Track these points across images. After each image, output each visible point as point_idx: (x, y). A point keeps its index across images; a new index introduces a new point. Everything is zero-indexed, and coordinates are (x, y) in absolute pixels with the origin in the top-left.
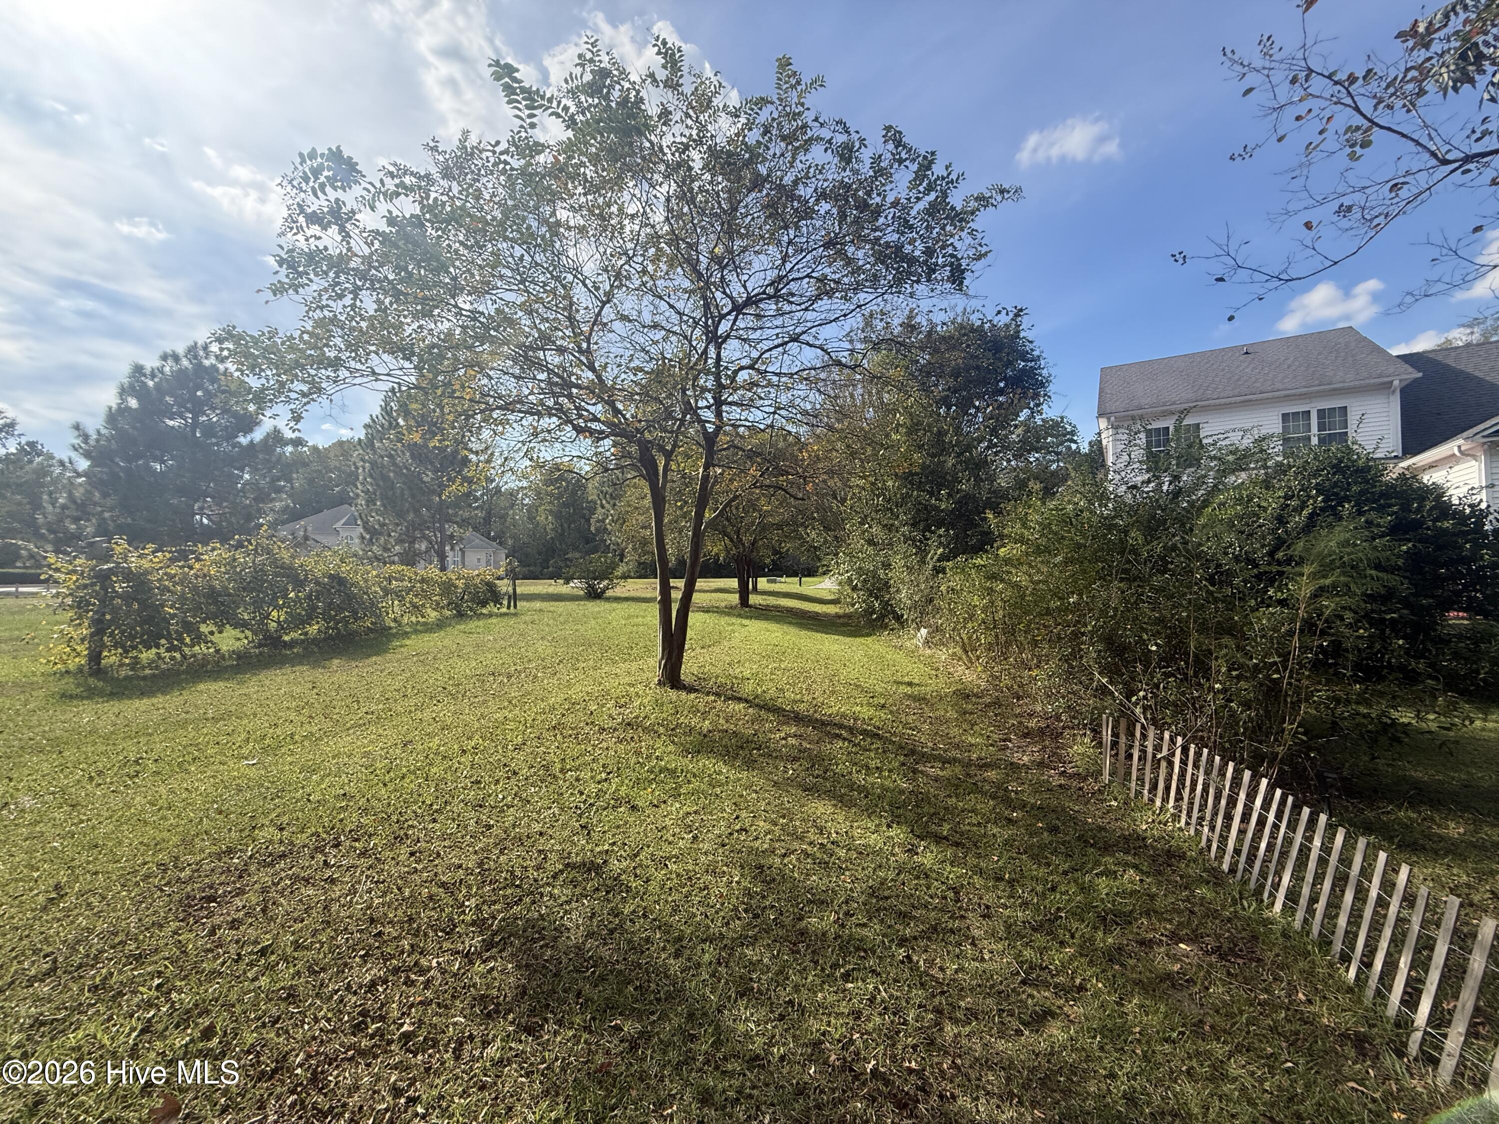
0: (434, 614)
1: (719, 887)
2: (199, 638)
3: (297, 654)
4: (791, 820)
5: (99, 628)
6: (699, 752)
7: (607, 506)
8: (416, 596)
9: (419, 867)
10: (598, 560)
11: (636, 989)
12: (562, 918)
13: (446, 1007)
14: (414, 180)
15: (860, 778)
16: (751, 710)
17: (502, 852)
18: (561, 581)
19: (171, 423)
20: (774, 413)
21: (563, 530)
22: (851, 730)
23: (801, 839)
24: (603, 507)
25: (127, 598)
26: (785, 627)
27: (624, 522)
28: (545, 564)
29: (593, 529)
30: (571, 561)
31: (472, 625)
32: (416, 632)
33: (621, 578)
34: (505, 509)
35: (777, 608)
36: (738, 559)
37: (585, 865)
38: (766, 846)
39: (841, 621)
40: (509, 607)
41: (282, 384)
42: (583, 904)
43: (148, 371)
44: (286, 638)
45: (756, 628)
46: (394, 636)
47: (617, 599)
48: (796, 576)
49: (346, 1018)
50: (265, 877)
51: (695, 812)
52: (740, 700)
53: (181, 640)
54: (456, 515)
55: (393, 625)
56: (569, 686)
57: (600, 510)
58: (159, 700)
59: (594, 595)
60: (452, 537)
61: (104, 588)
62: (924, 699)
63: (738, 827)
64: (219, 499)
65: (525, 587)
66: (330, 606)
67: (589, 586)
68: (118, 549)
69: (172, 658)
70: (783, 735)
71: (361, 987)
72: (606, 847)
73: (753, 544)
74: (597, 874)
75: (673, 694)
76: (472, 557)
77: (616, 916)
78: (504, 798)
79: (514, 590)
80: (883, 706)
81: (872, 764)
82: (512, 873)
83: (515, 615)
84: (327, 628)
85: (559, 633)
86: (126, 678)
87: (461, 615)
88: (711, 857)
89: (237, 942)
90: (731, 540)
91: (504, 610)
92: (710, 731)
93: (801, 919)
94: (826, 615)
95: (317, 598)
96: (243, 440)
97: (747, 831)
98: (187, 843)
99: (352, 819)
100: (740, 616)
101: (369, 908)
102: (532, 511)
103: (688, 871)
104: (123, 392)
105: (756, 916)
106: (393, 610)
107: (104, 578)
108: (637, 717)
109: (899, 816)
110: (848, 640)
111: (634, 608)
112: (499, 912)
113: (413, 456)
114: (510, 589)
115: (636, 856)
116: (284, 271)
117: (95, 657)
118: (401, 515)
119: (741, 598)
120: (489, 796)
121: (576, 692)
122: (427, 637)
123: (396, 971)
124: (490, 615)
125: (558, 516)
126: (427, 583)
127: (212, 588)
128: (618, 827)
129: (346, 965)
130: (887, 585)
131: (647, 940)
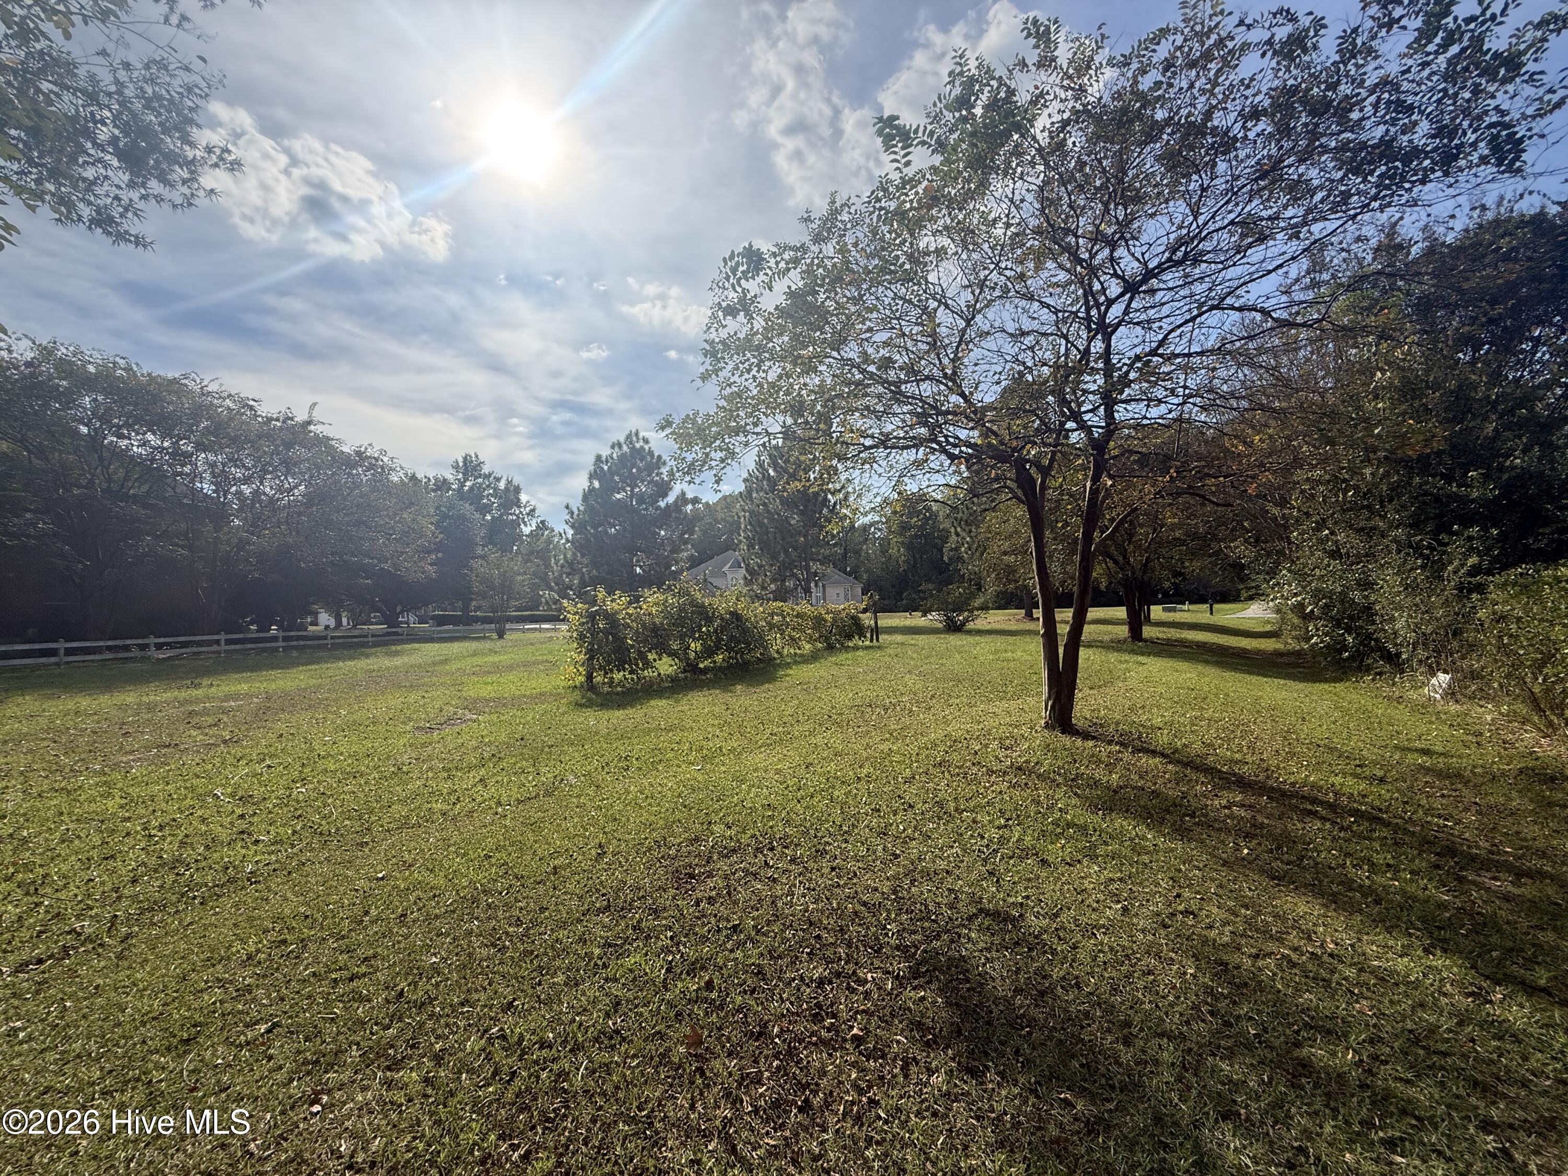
0: (808, 646)
1: (1169, 977)
2: (647, 665)
3: (710, 680)
4: (1259, 913)
5: (591, 655)
6: (1112, 810)
7: (963, 534)
8: (793, 629)
9: (842, 883)
10: (957, 591)
11: (1082, 1066)
12: (984, 965)
13: (886, 1022)
14: (792, 253)
15: (1362, 875)
16: (1170, 767)
17: (913, 882)
18: (920, 614)
19: (618, 496)
20: (1184, 403)
21: (915, 562)
22: (1332, 807)
23: (1280, 940)
24: (957, 535)
25: (606, 632)
26: (1200, 667)
27: (985, 549)
28: (898, 597)
29: (946, 558)
30: (924, 592)
31: (842, 657)
32: (796, 663)
33: (982, 609)
34: (860, 543)
35: (1183, 643)
36: (1127, 583)
37: (999, 915)
38: (1226, 939)
39: (1285, 660)
40: (872, 641)
41: (707, 455)
42: (1005, 956)
43: (604, 459)
44: (701, 666)
45: (1155, 666)
46: (779, 665)
47: (979, 632)
48: (1205, 602)
49: (805, 1006)
50: (723, 866)
51: (1121, 880)
52: (1154, 753)
53: (637, 665)
54: (818, 553)
55: (776, 656)
56: (947, 723)
57: (954, 537)
58: (630, 711)
59: (954, 628)
60: (816, 574)
61: (593, 625)
62: (1459, 776)
63: (1181, 908)
64: (648, 552)
65: (886, 620)
66: (732, 638)
67: (948, 618)
68: (600, 596)
69: (632, 679)
70: (1224, 802)
71: (812, 981)
72: (1020, 899)
73: (1146, 565)
74: (1014, 926)
75: (1066, 740)
76: (831, 592)
77: (1044, 977)
78: (904, 830)
79: (876, 623)
80: (1382, 780)
81: (1379, 859)
82: (926, 906)
83: (879, 647)
84: (730, 658)
85: (925, 667)
86: (608, 693)
87: (830, 648)
88: (1150, 937)
89: (715, 916)
90: (1116, 562)
91: (868, 643)
92: (1121, 787)
93: (1298, 1045)
94: (1258, 652)
95: (722, 632)
96: (662, 504)
97: (1195, 916)
98: (668, 827)
99: (780, 829)
100: (1133, 652)
101: (807, 911)
102: (885, 544)
103: (1124, 948)
104: (591, 477)
105: (1227, 1024)
106: (776, 642)
107: (592, 617)
108: (1027, 762)
109: (1445, 941)
110: (1301, 685)
111: (1000, 642)
112: (921, 943)
113: (782, 503)
114: (872, 622)
115: (1056, 915)
116: (708, 361)
117: (590, 677)
118: (774, 557)
119: (1131, 630)
120: (891, 825)
121: (956, 728)
122: (805, 667)
123: (838, 975)
124: (856, 648)
125: (910, 547)
126: (802, 617)
127: (654, 623)
128: (1029, 880)
129: (797, 958)
130: (1368, 611)
131: (1087, 1014)
